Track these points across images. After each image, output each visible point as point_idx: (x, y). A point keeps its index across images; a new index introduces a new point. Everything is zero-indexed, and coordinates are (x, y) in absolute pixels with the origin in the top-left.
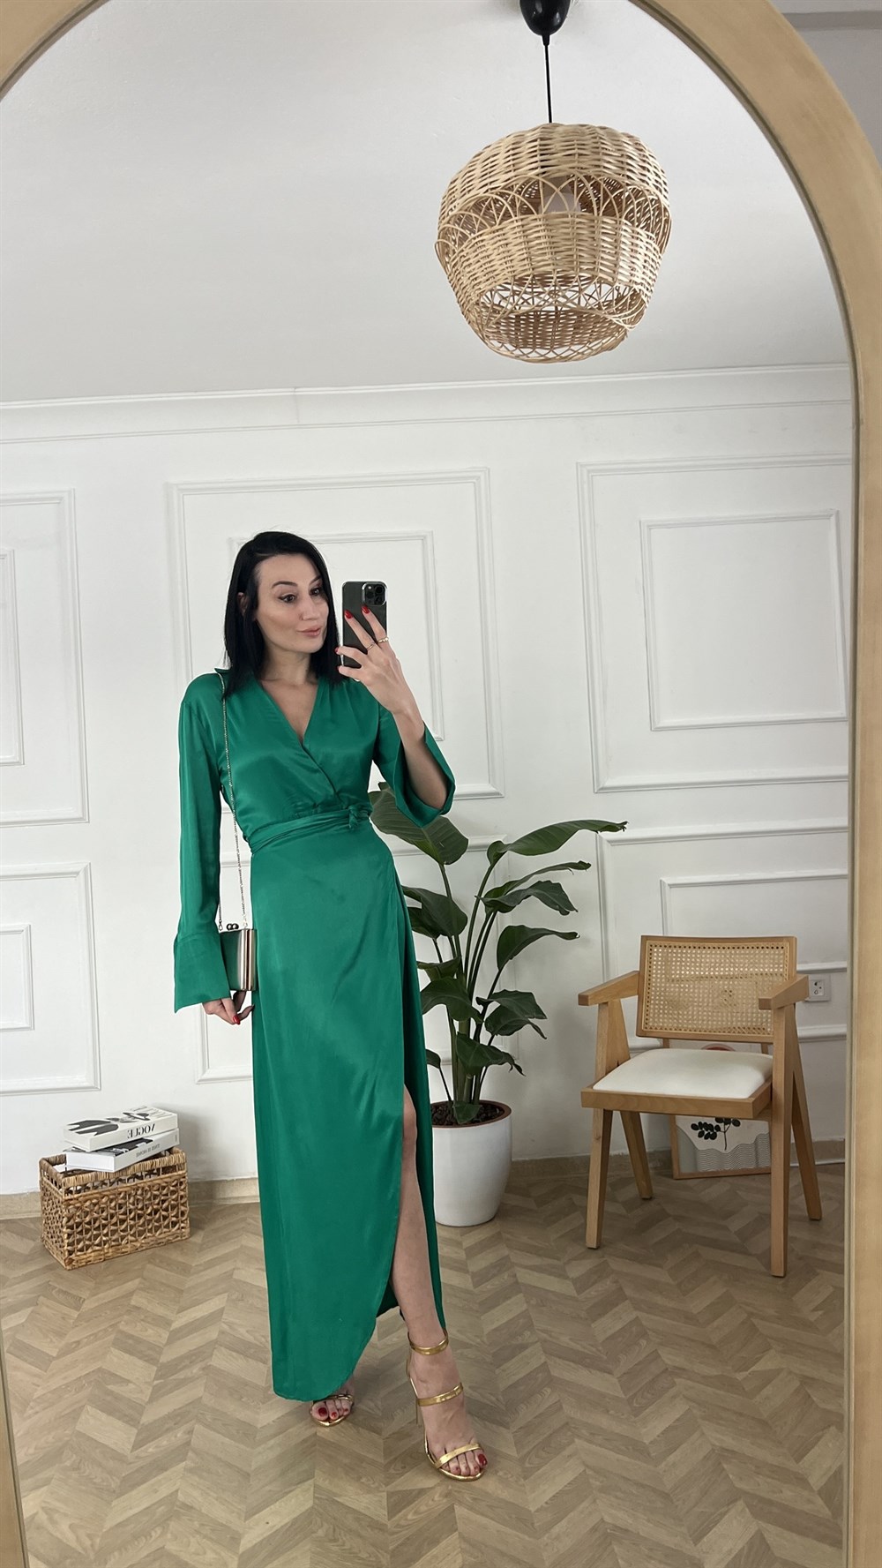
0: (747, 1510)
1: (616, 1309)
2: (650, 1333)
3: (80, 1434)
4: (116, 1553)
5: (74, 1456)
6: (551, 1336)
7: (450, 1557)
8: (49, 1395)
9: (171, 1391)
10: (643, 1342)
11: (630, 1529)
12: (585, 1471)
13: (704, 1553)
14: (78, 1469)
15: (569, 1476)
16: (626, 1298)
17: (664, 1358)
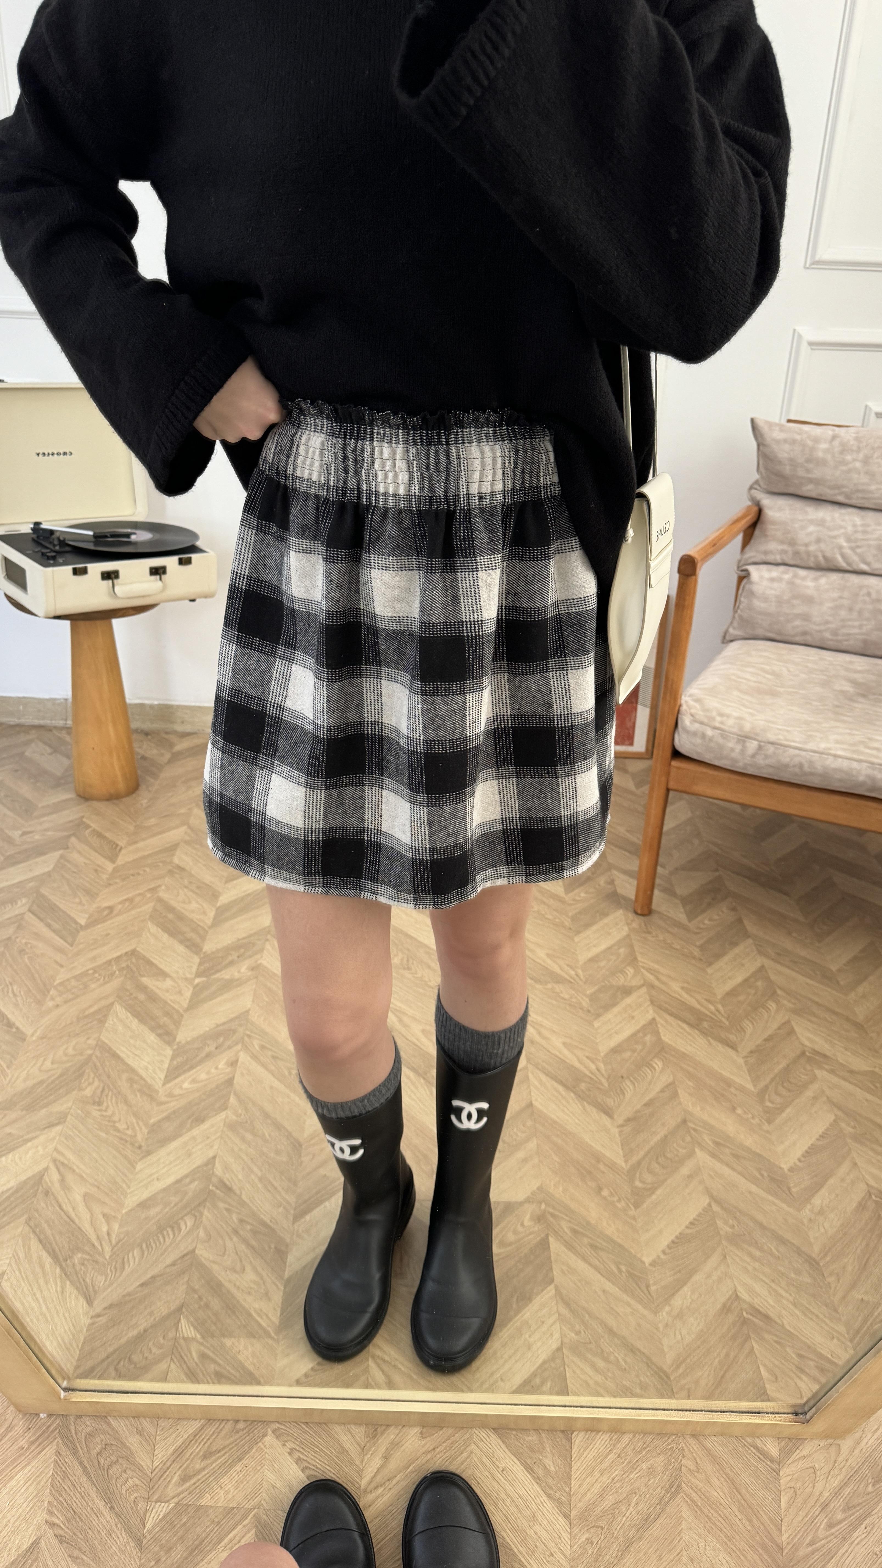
1: (737, 950)
2: (779, 991)
3: (102, 1046)
4: (137, 1252)
5: (96, 1081)
6: (656, 977)
7: (545, 1327)
8: (73, 983)
9: (215, 996)
11: (771, 1314)
12: (709, 1204)
14: (100, 1102)
15: (692, 1211)
17: (800, 1036)
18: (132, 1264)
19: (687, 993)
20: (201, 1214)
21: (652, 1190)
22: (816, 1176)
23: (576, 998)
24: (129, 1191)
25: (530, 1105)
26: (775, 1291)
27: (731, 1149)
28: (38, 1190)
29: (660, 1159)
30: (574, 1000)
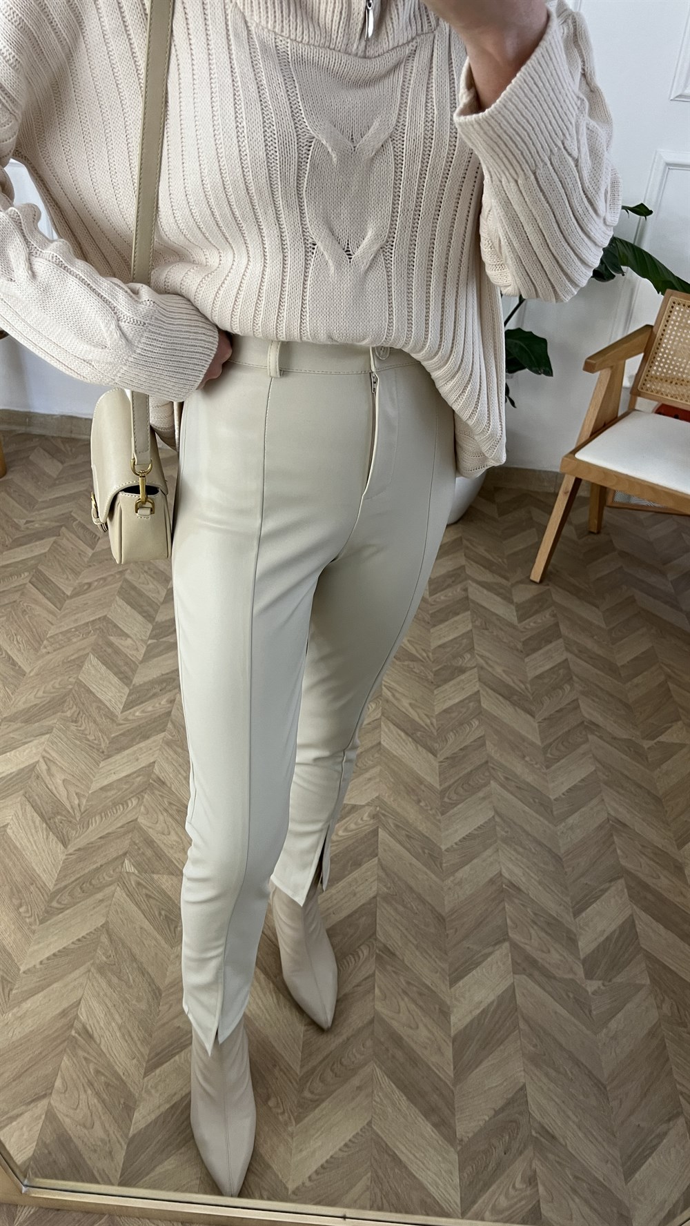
0: (626, 890)
1: (549, 646)
2: (574, 678)
3: (79, 683)
4: (98, 818)
5: (75, 706)
6: (487, 663)
7: (367, 883)
8: (60, 637)
9: (160, 654)
10: (568, 687)
11: (522, 887)
12: (493, 817)
13: (581, 928)
14: (76, 722)
15: (481, 821)
16: (559, 636)
17: (582, 710)
18: (94, 825)
19: (507, 675)
20: (143, 799)
21: (456, 805)
22: (572, 805)
23: (424, 673)
24: (94, 779)
25: (380, 743)
26: (528, 874)
27: (516, 782)
28: (31, 775)
29: (464, 786)
30: (422, 674)
